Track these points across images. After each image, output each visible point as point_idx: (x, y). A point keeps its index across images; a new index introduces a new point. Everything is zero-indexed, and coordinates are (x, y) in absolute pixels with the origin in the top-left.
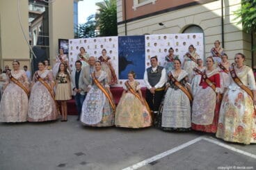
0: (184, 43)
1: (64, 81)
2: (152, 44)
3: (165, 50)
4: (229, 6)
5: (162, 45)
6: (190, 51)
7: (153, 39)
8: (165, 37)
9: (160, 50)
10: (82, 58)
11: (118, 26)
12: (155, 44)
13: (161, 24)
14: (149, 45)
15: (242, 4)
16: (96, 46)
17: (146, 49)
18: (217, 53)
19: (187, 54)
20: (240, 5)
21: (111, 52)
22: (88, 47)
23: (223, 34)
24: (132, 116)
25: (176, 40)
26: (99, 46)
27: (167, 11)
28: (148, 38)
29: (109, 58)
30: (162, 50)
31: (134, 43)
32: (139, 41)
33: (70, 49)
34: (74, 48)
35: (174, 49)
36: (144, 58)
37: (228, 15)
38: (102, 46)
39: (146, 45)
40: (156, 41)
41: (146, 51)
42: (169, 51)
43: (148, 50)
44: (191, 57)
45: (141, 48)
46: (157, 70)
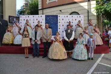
0: (76, 20)
2: (61, 19)
3: (67, 22)
4: (91, 5)
5: (66, 20)
6: (79, 23)
7: (62, 17)
8: (67, 16)
10: (28, 25)
11: (39, 11)
12: (63, 19)
13: (60, 11)
14: (60, 20)
15: (96, 4)
16: (34, 19)
18: (91, 24)
19: (78, 25)
20: (96, 5)
22: (30, 20)
23: (88, 16)
24: (59, 53)
25: (72, 18)
27: (63, 5)
29: (41, 25)
31: (53, 18)
32: (55, 17)
34: (23, 20)
35: (71, 22)
37: (90, 9)
38: (37, 19)
40: (63, 18)
41: (58, 22)
42: (69, 23)
44: (79, 26)
45: (56, 21)
46: (70, 31)
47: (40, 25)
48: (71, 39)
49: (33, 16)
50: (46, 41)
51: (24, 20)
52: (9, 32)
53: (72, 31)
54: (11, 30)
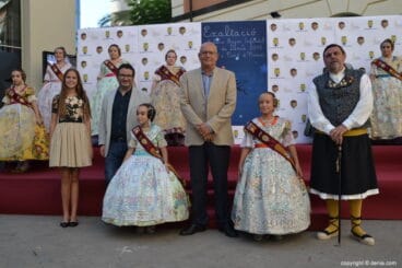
1: (76, 116)
2: (284, 42)
5: (308, 44)
7: (286, 29)
8: (315, 25)
9: (303, 56)
12: (292, 41)
13: (274, 15)
16: (146, 44)
17: (270, 53)
19: (377, 62)
21: (183, 58)
26: (153, 46)
28: (274, 27)
29: (181, 72)
30: (309, 56)
31: (240, 38)
32: (254, 33)
33: (80, 52)
34: (92, 49)
36: (265, 75)
38: (161, 46)
39: (270, 43)
43: (275, 56)
45: (258, 51)
46: (346, 78)
47: (174, 72)
48: (348, 123)
49: (144, 32)
50: (199, 143)
51: (99, 49)
52: (18, 101)
53: (354, 76)
54: (27, 95)
